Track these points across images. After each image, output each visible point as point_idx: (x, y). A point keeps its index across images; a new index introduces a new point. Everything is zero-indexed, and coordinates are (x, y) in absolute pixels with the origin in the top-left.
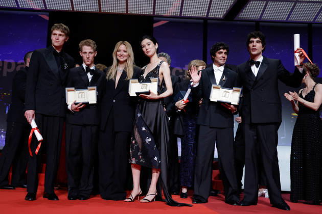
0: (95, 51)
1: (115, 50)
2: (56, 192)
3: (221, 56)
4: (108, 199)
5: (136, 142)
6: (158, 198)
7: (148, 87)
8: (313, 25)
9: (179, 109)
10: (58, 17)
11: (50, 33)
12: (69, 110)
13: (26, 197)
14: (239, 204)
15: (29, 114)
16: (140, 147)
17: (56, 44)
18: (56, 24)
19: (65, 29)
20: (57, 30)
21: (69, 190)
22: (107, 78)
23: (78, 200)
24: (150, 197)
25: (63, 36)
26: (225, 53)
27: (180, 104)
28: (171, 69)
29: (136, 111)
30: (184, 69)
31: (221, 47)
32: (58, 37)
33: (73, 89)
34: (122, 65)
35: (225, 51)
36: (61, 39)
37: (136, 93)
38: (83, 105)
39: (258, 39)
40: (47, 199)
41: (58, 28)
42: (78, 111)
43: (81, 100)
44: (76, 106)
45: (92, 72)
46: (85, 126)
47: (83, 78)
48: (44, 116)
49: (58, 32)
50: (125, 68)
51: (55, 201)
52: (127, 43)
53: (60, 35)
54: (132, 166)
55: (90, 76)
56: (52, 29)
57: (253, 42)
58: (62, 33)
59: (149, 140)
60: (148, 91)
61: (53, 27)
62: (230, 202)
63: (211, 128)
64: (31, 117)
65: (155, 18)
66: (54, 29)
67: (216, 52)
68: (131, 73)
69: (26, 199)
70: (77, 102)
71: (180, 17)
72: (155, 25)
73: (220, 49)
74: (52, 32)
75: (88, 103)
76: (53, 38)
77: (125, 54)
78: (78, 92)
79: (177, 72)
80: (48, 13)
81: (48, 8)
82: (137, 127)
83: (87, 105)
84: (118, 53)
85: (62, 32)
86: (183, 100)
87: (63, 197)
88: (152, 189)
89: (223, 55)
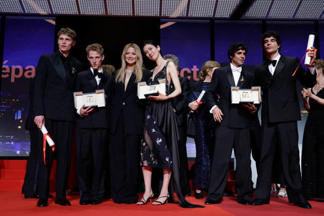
0: (102, 56)
1: (124, 53)
2: (68, 197)
3: (240, 56)
4: (120, 202)
5: (147, 144)
6: (170, 200)
7: (156, 89)
8: (319, 22)
9: (192, 110)
10: (64, 21)
11: (57, 38)
12: (78, 114)
13: (38, 203)
14: (251, 204)
15: (39, 119)
16: (151, 149)
17: (64, 49)
18: (62, 29)
19: (72, 33)
20: (63, 34)
21: (81, 194)
22: (116, 80)
23: (90, 205)
24: (162, 199)
25: (70, 40)
26: (244, 54)
27: (194, 105)
28: (179, 70)
29: (146, 113)
30: (192, 70)
31: (240, 48)
32: (65, 42)
33: (81, 93)
34: (131, 68)
35: (244, 51)
36: (68, 43)
37: (145, 95)
38: (92, 109)
39: (272, 38)
40: (58, 205)
41: (65, 33)
42: (87, 115)
43: (90, 104)
44: (85, 110)
45: (100, 75)
46: (94, 129)
47: (91, 82)
48: (53, 121)
49: (64, 36)
50: (134, 71)
51: (67, 207)
52: (136, 45)
53: (67, 39)
54: (143, 168)
55: (98, 79)
56: (59, 34)
57: (268, 41)
58: (69, 38)
59: (159, 141)
60: (156, 92)
61: (60, 32)
62: (242, 201)
63: (230, 128)
64: (41, 122)
65: (161, 20)
66: (60, 34)
67: (235, 52)
68: (140, 75)
69: (38, 206)
70: (86, 106)
71: (187, 18)
72: (162, 27)
73: (239, 49)
74: (59, 36)
75: (97, 106)
76: (60, 42)
77: (134, 56)
78: (86, 96)
79: (186, 73)
80: (54, 18)
81: (54, 13)
82: (147, 129)
83: (96, 108)
84: (127, 56)
85: (68, 36)
86: (197, 102)
87: (75, 202)
88: (164, 191)
89: (242, 55)
